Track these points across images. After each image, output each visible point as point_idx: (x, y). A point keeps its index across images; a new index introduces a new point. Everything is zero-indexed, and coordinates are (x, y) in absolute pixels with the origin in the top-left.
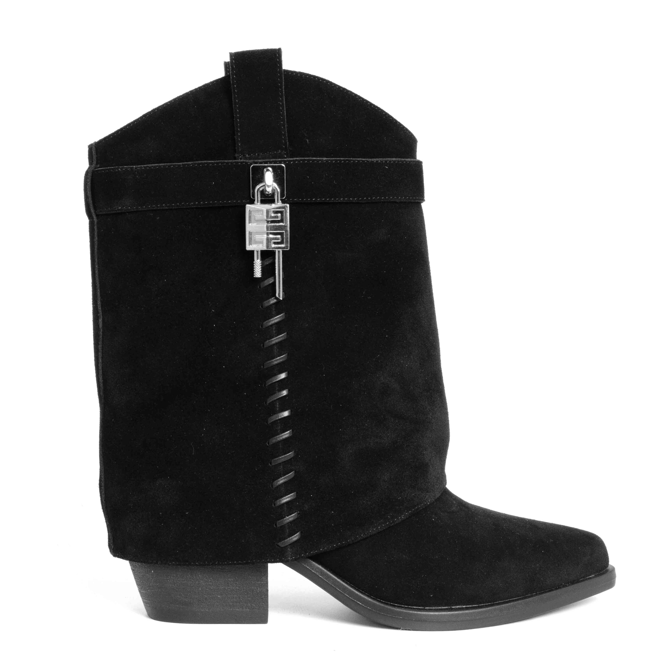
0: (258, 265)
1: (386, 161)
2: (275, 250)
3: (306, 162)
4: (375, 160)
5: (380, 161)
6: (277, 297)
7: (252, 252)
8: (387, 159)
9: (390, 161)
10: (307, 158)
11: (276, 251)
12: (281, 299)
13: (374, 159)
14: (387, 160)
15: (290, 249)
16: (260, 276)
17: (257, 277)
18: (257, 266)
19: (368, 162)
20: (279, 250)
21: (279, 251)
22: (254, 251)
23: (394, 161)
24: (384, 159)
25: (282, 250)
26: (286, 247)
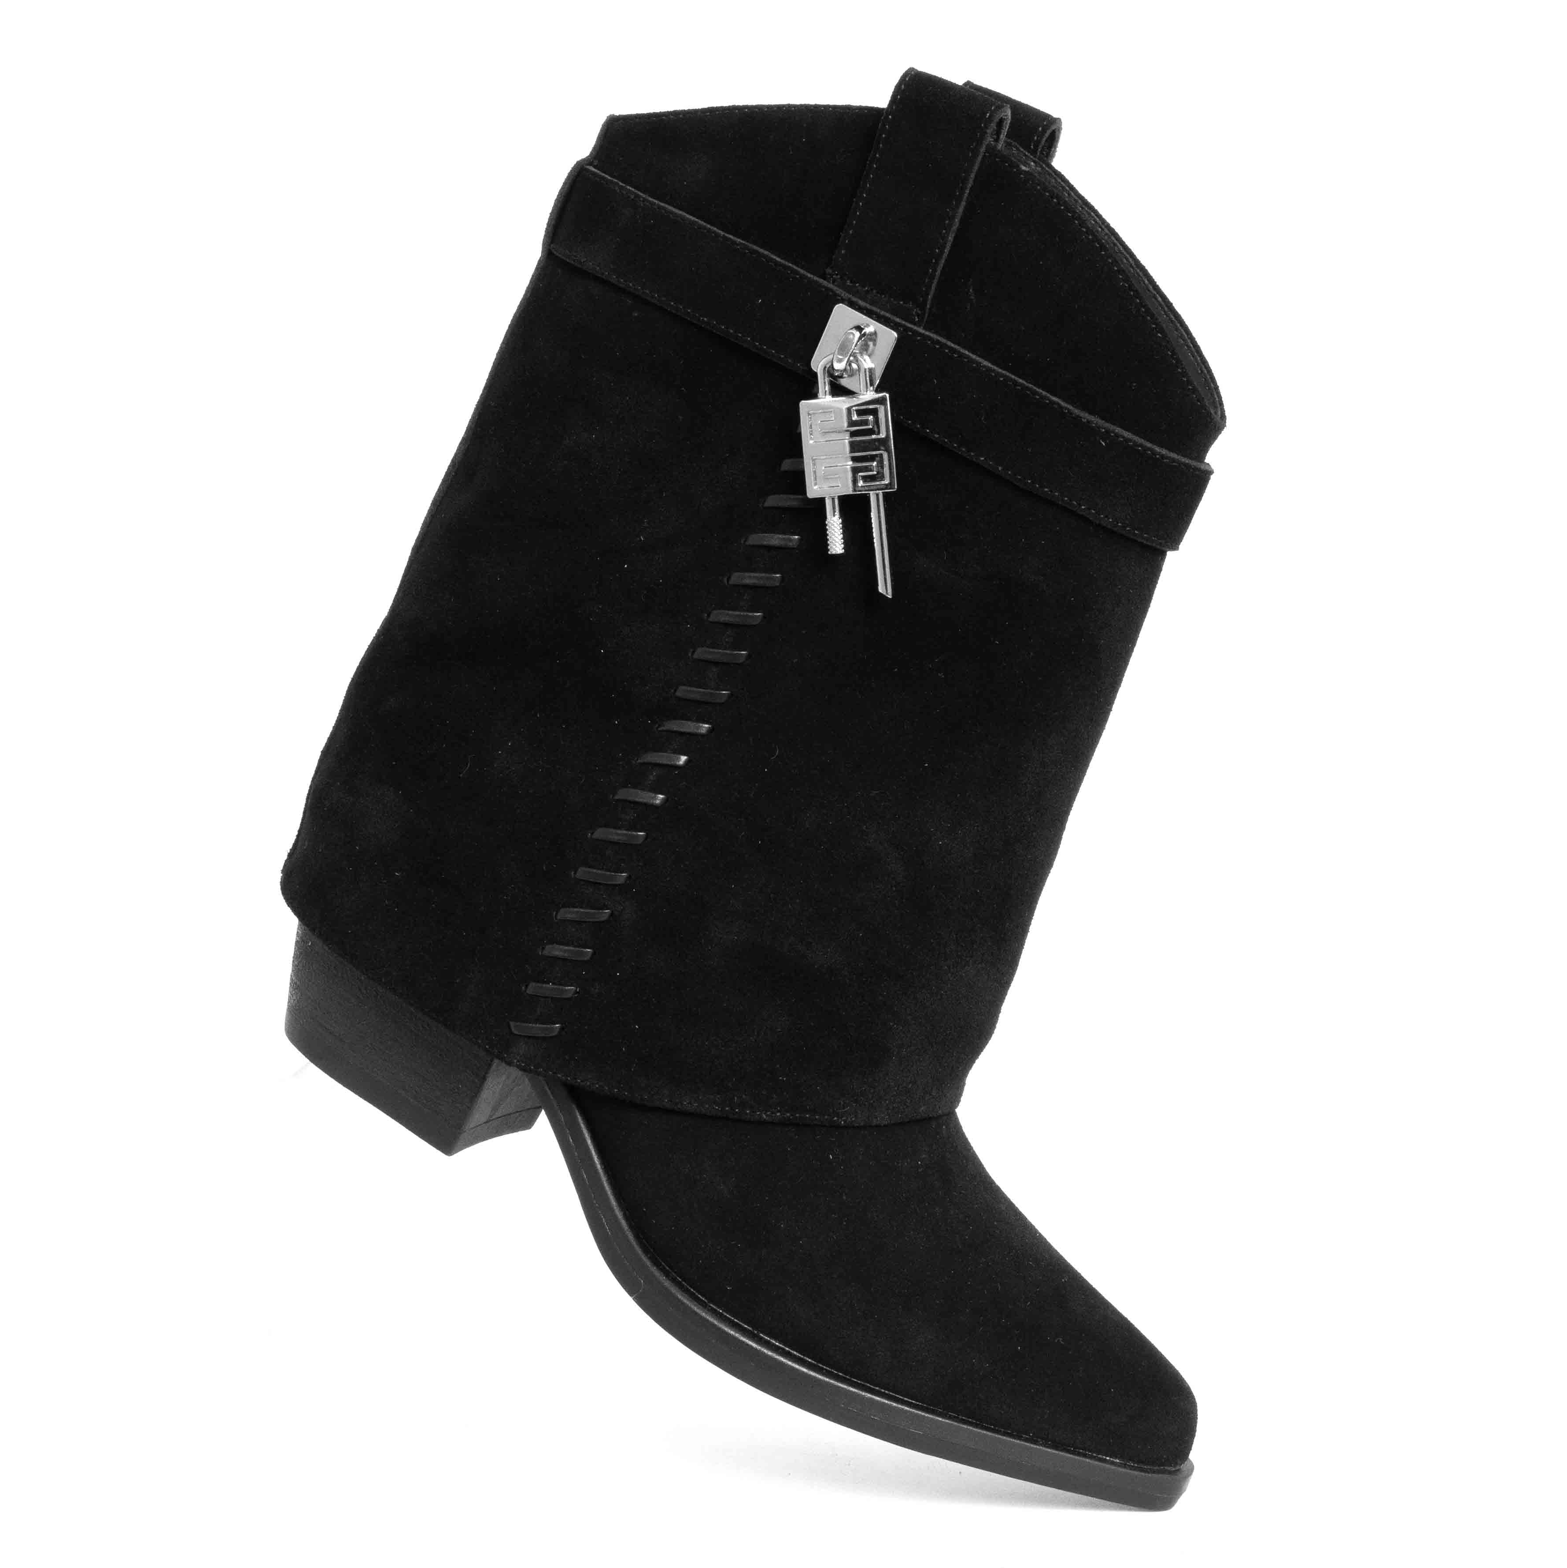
0: (835, 528)
1: (1108, 432)
2: (869, 494)
3: (947, 351)
4: (1085, 416)
5: (1096, 424)
6: (881, 594)
7: (821, 501)
8: (1112, 427)
9: (1117, 436)
10: (953, 345)
11: (871, 494)
12: (890, 597)
13: (1087, 415)
14: (1111, 429)
15: (897, 489)
16: (842, 551)
17: (834, 552)
18: (834, 530)
19: (1071, 414)
20: (877, 492)
21: (877, 495)
22: (825, 497)
23: (1127, 440)
24: (1107, 425)
25: (882, 492)
26: (890, 485)
